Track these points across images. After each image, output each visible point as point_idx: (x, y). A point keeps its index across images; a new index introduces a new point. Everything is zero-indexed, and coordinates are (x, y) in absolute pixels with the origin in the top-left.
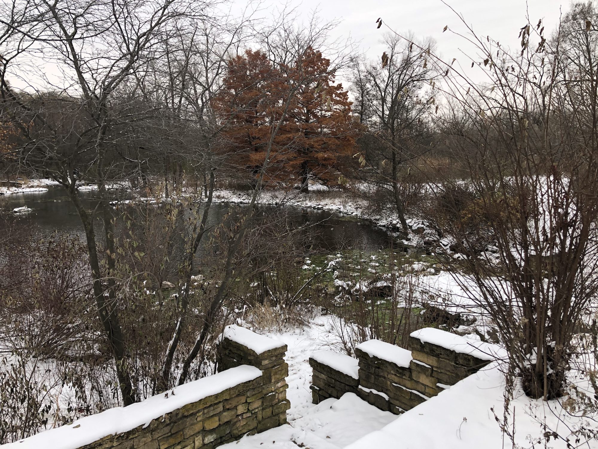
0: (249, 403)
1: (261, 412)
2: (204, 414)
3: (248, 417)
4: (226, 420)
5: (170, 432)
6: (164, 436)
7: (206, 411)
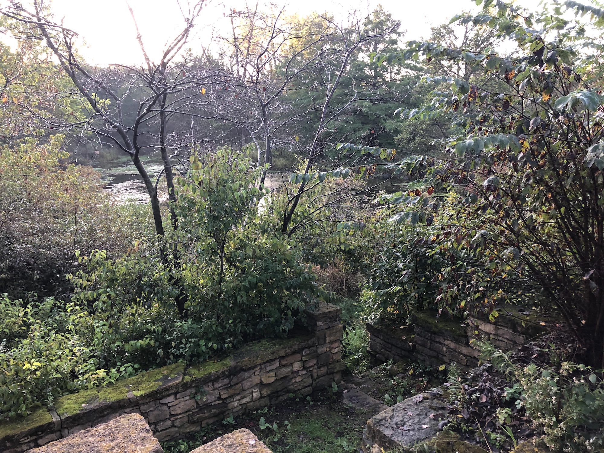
0: (304, 362)
1: (316, 371)
2: (261, 368)
3: (304, 374)
4: (282, 376)
5: (230, 383)
6: (224, 387)
7: (263, 366)
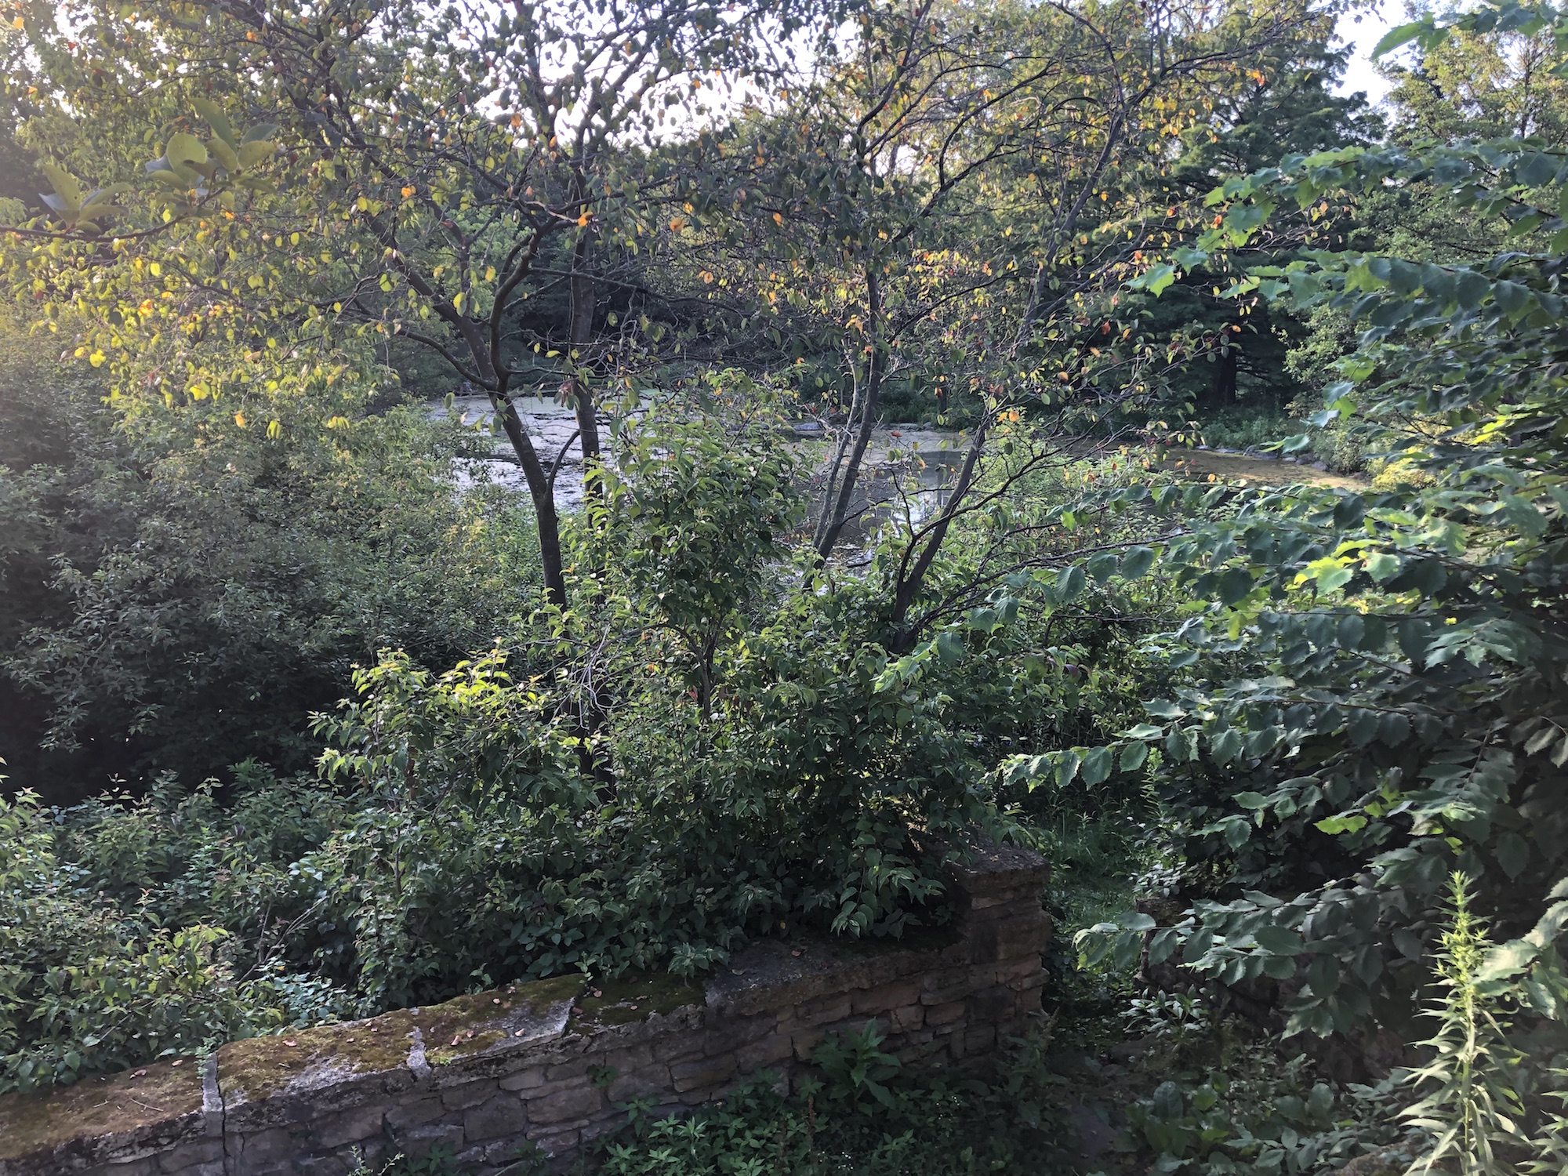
0: (927, 1009)
1: (961, 1035)
2: (796, 1016)
3: (924, 1044)
5: (703, 1050)
6: (685, 1059)
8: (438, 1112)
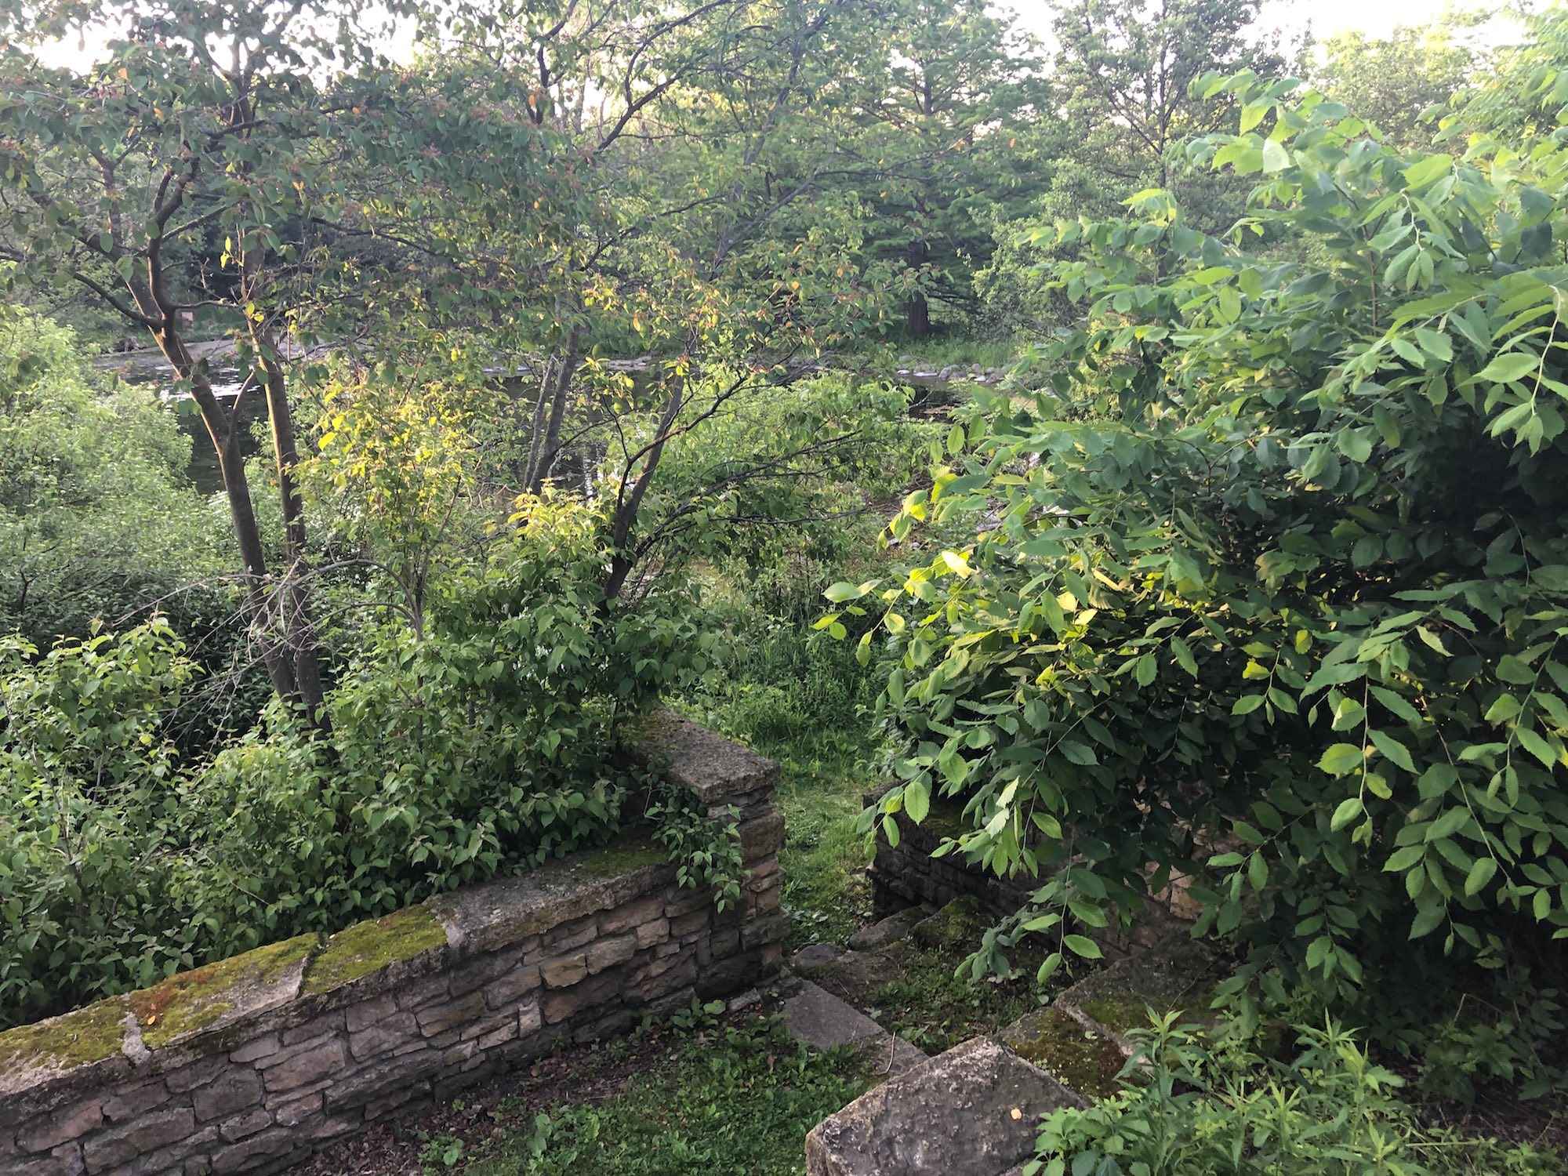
0: (671, 920)
2: (542, 945)
3: (672, 955)
4: (606, 963)
5: (449, 992)
6: (431, 1003)
7: (547, 940)
8: (163, 1098)
